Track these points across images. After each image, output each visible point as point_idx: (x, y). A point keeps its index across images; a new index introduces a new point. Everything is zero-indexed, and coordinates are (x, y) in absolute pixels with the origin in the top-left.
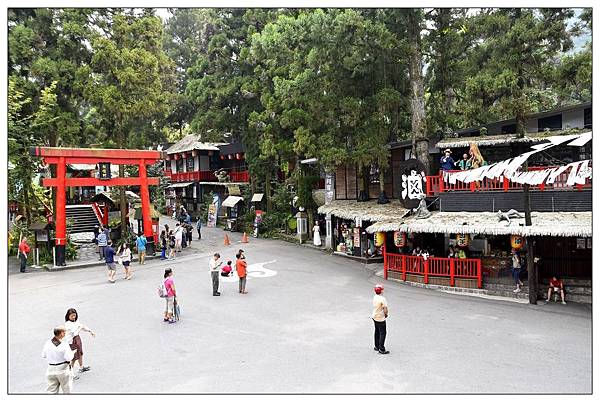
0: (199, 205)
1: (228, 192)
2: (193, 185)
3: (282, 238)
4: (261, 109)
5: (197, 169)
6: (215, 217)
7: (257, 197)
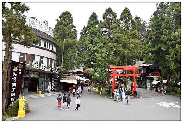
0: (143, 83)
1: (154, 79)
2: (141, 77)
3: (175, 95)
4: (169, 54)
5: (142, 72)
6: (149, 87)
7: (165, 81)
